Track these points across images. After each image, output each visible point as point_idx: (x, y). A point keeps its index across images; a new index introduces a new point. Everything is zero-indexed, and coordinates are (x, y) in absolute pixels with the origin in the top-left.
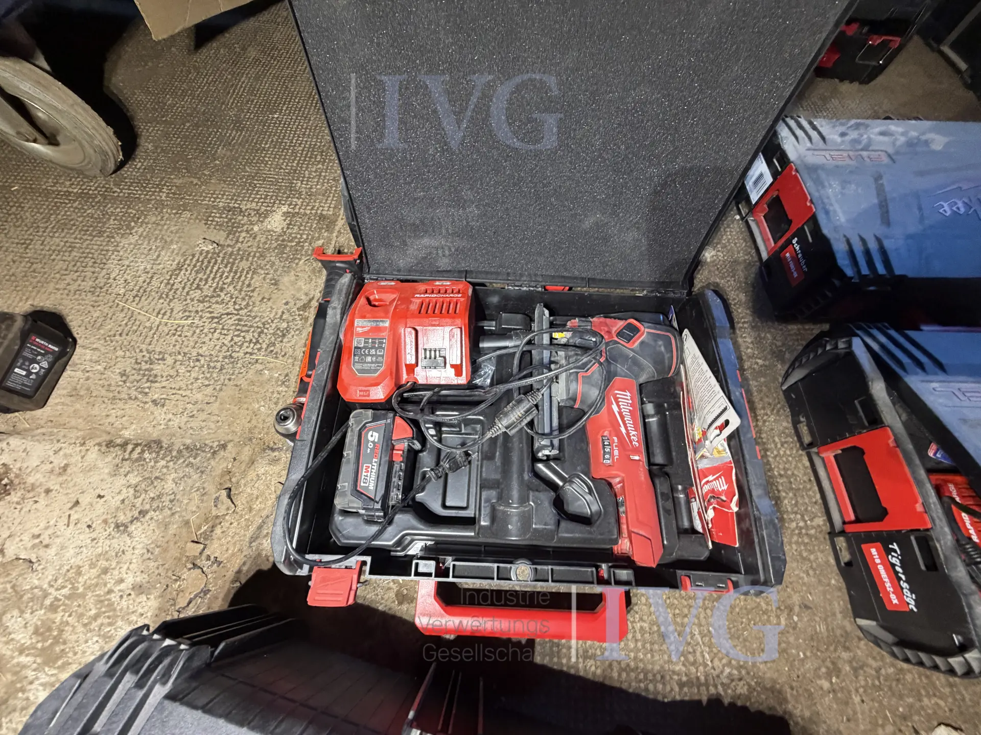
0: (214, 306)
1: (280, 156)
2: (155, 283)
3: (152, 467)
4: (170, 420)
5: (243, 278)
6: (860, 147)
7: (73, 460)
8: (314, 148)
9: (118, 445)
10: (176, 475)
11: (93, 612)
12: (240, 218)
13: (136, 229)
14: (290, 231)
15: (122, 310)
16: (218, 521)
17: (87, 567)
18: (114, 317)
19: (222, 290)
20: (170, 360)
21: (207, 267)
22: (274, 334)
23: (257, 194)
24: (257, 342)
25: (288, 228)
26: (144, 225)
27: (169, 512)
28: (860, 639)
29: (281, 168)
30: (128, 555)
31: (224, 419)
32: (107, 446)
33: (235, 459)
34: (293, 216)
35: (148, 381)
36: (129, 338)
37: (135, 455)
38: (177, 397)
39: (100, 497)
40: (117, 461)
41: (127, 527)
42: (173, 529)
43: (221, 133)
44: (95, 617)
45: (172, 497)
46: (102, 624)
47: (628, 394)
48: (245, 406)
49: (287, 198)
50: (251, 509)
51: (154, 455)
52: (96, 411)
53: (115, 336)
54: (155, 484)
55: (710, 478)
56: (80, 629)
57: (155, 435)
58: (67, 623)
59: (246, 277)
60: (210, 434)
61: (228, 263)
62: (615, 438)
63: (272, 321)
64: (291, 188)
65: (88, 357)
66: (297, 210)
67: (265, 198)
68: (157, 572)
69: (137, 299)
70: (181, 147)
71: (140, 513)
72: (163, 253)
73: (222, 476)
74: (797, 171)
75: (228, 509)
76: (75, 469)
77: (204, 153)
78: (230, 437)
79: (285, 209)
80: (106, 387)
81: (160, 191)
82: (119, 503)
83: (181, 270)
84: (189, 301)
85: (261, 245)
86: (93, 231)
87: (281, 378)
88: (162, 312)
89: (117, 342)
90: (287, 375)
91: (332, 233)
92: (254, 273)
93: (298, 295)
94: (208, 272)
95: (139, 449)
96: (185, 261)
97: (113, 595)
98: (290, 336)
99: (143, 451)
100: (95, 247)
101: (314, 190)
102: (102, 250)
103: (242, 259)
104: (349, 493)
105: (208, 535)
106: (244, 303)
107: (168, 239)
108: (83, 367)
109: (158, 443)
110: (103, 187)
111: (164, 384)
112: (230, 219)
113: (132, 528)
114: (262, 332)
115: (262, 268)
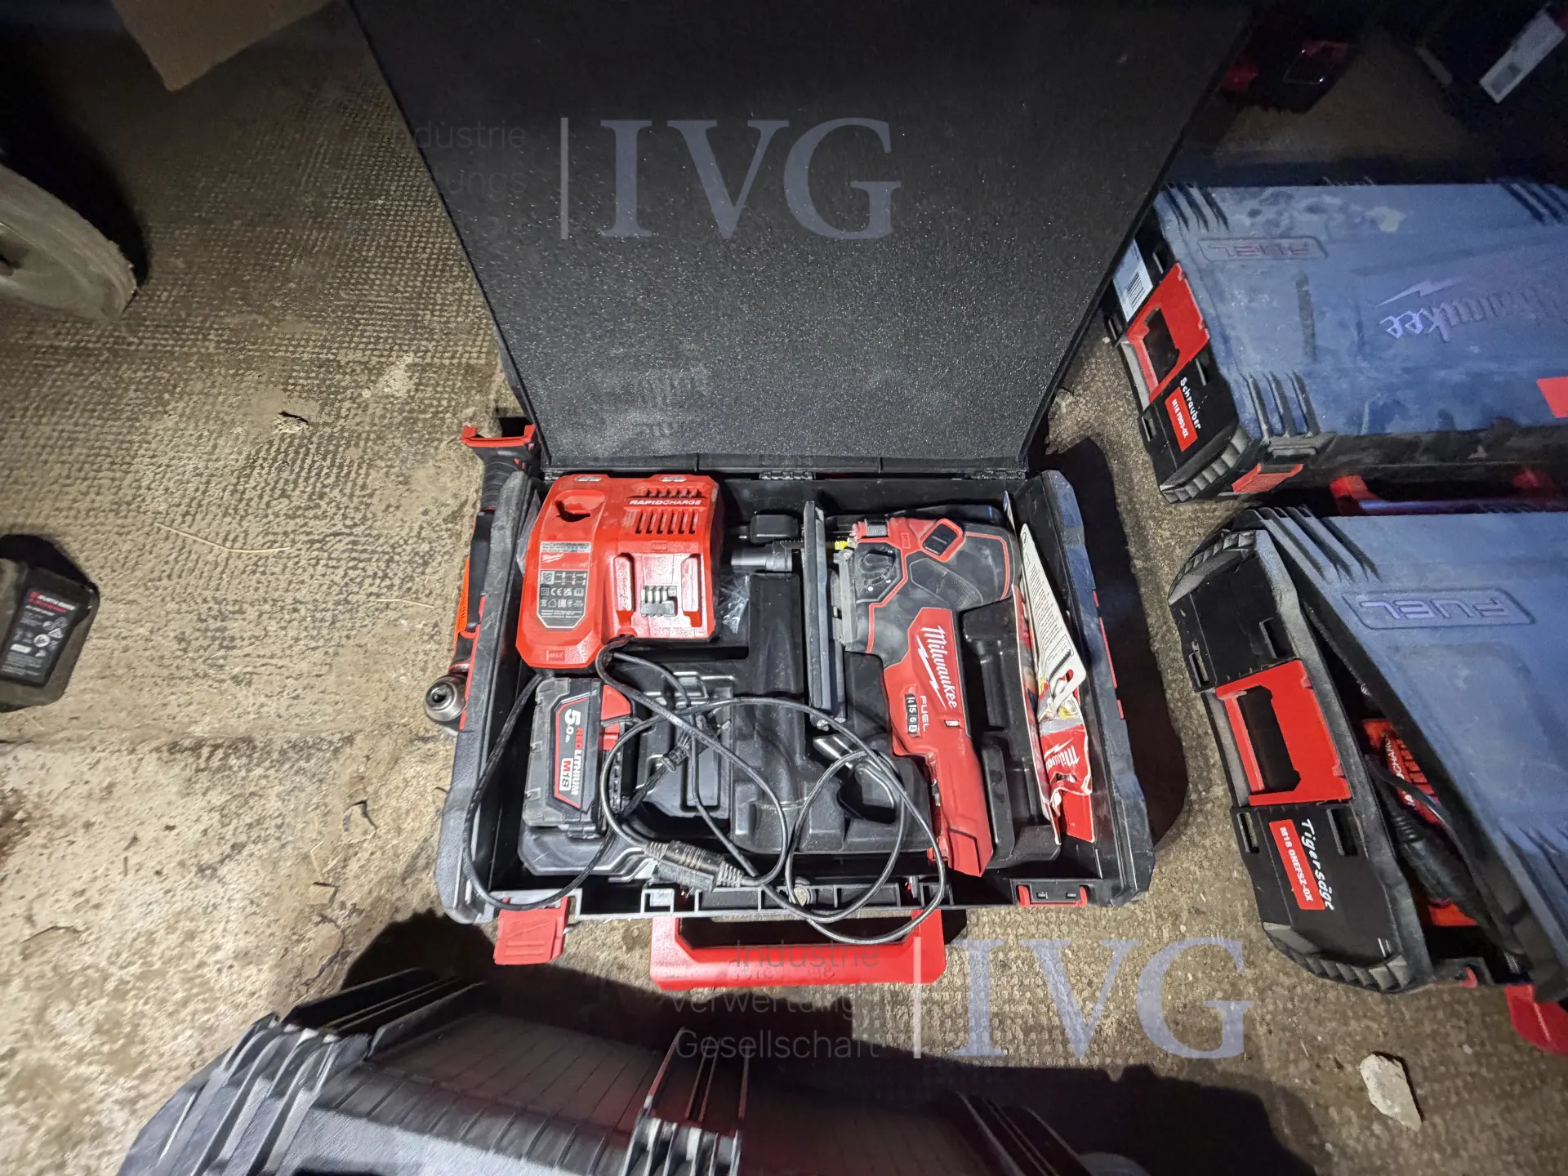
0: (312, 523)
1: (394, 270)
2: (214, 491)
3: (244, 779)
4: (262, 706)
5: (353, 475)
6: (1279, 232)
7: (120, 777)
8: (447, 253)
9: (186, 749)
10: (282, 788)
11: (180, 995)
12: (339, 377)
13: (173, 404)
14: (420, 395)
15: (167, 538)
16: (351, 851)
17: (162, 932)
18: (155, 550)
19: (321, 497)
20: (251, 613)
21: (294, 462)
22: (410, 562)
23: (362, 336)
24: (385, 576)
25: (417, 390)
26: (186, 398)
27: (277, 844)
28: (1269, 950)
29: (397, 291)
30: (223, 909)
31: (347, 698)
32: (169, 750)
33: (368, 758)
34: (424, 370)
35: (221, 647)
36: (183, 582)
37: (215, 763)
38: (270, 669)
39: (169, 828)
40: (188, 773)
41: (215, 870)
42: (285, 868)
43: (293, 236)
44: (185, 1003)
45: (279, 821)
46: (194, 1014)
47: (941, 631)
48: (376, 676)
49: (411, 340)
50: (399, 831)
51: (244, 760)
52: (145, 699)
53: (160, 579)
54: (251, 803)
55: (1057, 748)
56: (163, 1020)
57: (242, 730)
58: (143, 1015)
59: (358, 474)
60: (326, 723)
61: (327, 452)
62: (924, 698)
63: (406, 542)
64: (415, 322)
65: (122, 616)
66: (428, 360)
67: (375, 343)
68: (269, 931)
69: (189, 518)
70: (231, 263)
71: (233, 847)
72: (221, 442)
73: (352, 784)
74: (1185, 275)
75: (365, 833)
76: (124, 790)
77: (270, 271)
78: (357, 726)
79: (409, 359)
80: (156, 661)
81: (205, 339)
82: (198, 835)
83: (253, 468)
84: (271, 517)
85: (377, 421)
86: (104, 411)
87: (428, 630)
88: (231, 537)
89: (166, 589)
90: (436, 625)
91: (487, 393)
92: (370, 466)
93: (442, 499)
94: (297, 470)
95: (220, 753)
96: (258, 452)
97: (206, 969)
98: (435, 564)
99: (226, 756)
100: (111, 437)
101: (452, 325)
102: (122, 442)
103: (348, 445)
104: (543, 803)
105: (338, 873)
106: (359, 516)
107: (227, 418)
108: (116, 632)
109: (249, 741)
110: (111, 336)
111: (247, 650)
112: (324, 380)
113: (223, 871)
114: (391, 560)
115: (381, 458)
